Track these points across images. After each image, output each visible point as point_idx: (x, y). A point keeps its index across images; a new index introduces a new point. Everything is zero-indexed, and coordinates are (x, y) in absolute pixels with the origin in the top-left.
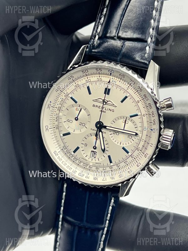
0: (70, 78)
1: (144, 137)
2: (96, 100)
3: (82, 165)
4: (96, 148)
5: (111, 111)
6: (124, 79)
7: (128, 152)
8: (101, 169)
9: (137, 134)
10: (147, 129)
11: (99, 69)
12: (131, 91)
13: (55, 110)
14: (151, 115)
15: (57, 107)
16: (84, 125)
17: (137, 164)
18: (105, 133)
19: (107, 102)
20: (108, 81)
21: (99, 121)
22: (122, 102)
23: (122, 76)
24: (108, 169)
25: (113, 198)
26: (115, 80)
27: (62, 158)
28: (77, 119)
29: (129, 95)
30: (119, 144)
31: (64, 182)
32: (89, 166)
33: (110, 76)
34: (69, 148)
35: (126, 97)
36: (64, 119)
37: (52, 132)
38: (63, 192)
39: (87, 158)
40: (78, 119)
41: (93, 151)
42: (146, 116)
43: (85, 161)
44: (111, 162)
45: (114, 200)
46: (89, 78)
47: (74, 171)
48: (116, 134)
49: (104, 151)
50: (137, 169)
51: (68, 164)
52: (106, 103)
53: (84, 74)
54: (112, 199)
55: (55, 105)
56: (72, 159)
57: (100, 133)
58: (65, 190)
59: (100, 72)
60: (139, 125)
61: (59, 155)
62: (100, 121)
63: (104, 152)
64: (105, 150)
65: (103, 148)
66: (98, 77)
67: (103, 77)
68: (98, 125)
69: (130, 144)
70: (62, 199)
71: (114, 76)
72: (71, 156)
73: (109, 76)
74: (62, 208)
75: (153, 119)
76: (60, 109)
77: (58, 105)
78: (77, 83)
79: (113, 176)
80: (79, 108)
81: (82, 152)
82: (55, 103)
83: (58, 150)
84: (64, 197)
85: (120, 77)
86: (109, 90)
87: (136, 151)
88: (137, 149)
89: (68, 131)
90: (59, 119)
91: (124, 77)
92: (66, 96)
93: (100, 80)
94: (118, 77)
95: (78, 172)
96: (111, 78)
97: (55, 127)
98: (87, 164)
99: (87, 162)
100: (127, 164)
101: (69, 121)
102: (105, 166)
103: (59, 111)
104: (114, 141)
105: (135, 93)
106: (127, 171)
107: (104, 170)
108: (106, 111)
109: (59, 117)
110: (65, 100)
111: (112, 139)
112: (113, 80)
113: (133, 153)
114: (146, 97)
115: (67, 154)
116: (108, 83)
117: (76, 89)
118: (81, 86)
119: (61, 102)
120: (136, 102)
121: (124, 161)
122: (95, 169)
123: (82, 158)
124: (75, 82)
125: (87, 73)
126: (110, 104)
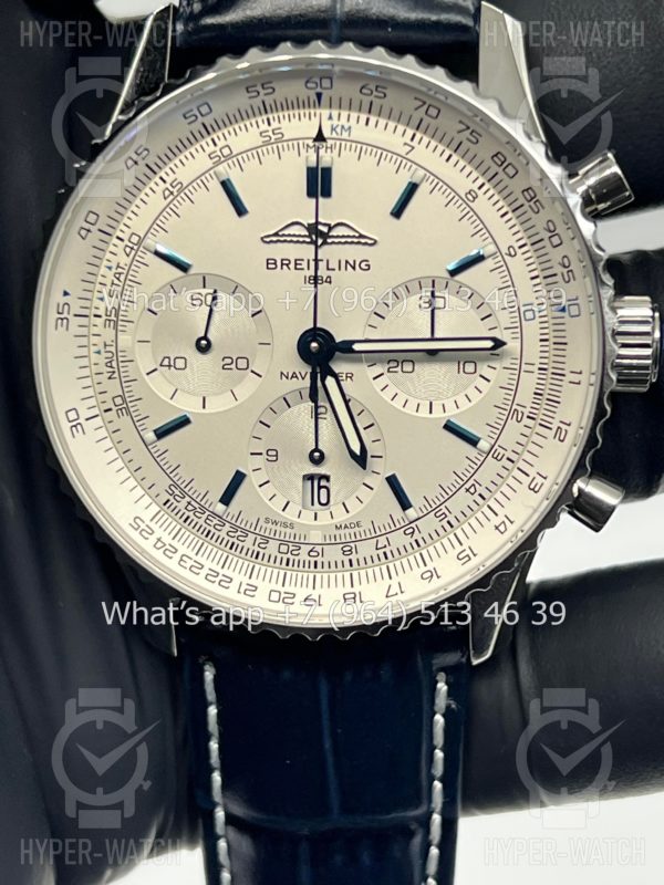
1: (533, 352)
2: (277, 237)
3: (274, 552)
4: (322, 456)
5: (354, 268)
6: (387, 103)
7: (472, 441)
8: (366, 549)
9: (498, 343)
10: (540, 311)
11: (259, 88)
12: (430, 156)
13: (95, 330)
14: (546, 242)
15: (101, 312)
16: (242, 364)
17: (527, 480)
18: (350, 376)
19: (330, 228)
20: (314, 135)
21: (312, 326)
22: (397, 213)
23: (374, 94)
24: (399, 539)
25: (441, 676)
26: (343, 121)
27: (175, 543)
28: (203, 346)
29: (421, 173)
30: (424, 412)
31: (201, 661)
32: (306, 549)
33: (318, 112)
34: (198, 488)
35: (412, 189)
36: (144, 360)
37: (103, 433)
38: (206, 705)
39: (290, 515)
40: (209, 344)
41: (310, 478)
42: (520, 251)
43: (283, 530)
44: (405, 505)
45: (447, 683)
46: (221, 143)
47: (244, 587)
48: (399, 369)
49: (361, 459)
50: (535, 504)
51: (208, 564)
52: (325, 236)
53: (197, 126)
54: (437, 682)
55: (87, 304)
56: (223, 534)
57: (330, 382)
58: (211, 694)
59: (269, 100)
61: (159, 532)
63: (364, 467)
64: (368, 457)
65: (357, 449)
66: (264, 127)
67: (285, 123)
68: (314, 345)
69: (476, 397)
70: (208, 737)
71: (335, 102)
72: (215, 521)
73: (312, 111)
75: (556, 255)
76: (115, 319)
77: (102, 299)
78: (172, 177)
79: (430, 567)
80: (204, 291)
81: (264, 494)
82: (88, 295)
83: (148, 509)
85: (367, 100)
86: (327, 172)
87: (511, 423)
88: (513, 413)
89: (178, 409)
90: (121, 364)
91: (385, 96)
92: (132, 248)
93: (273, 137)
94: (356, 104)
95: (264, 587)
96: (324, 118)
97: (110, 410)
98: (297, 540)
99: (293, 532)
100: (480, 495)
101: (168, 363)
102: (384, 532)
103: (116, 327)
104: (398, 404)
105: (450, 156)
106: (490, 526)
107: (381, 552)
108: (330, 273)
109: (120, 354)
110: (131, 272)
111: (387, 396)
112: (335, 122)
113: (496, 437)
114: (503, 163)
115: (196, 520)
116: (317, 144)
117: (171, 206)
118: (190, 188)
119: (116, 281)
120: (460, 202)
121: (462, 483)
122: (340, 557)
123: (267, 521)
124: (162, 173)
125: (208, 120)
126: (343, 237)
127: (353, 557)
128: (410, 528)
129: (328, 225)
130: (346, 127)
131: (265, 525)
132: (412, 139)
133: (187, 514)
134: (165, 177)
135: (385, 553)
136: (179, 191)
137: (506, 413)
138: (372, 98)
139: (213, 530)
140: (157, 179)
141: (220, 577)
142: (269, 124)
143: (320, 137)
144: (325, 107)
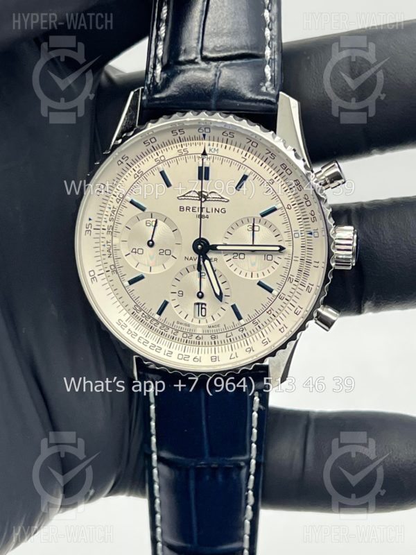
0: (122, 160)
1: (298, 252)
3: (181, 337)
4: (203, 295)
5: (218, 212)
6: (234, 140)
7: (270, 291)
8: (222, 337)
9: (282, 249)
10: (301, 233)
11: (178, 131)
12: (253, 163)
13: (102, 235)
14: (304, 204)
15: (106, 228)
16: (168, 252)
17: (294, 309)
18: (216, 260)
20: (202, 152)
21: (198, 237)
22: (238, 188)
23: (229, 135)
24: (236, 333)
25: (256, 394)
26: (215, 146)
27: (136, 331)
28: (151, 244)
29: (249, 171)
30: (249, 277)
32: (195, 336)
33: (204, 142)
34: (147, 307)
35: (245, 178)
36: (124, 250)
37: (106, 281)
38: (150, 404)
39: (188, 321)
40: (153, 243)
41: (198, 304)
42: (293, 207)
43: (185, 327)
44: (239, 318)
45: (259, 397)
46: (160, 155)
47: (167, 352)
48: (238, 257)
49: (220, 297)
50: (297, 320)
51: (151, 341)
53: (150, 147)
54: (254, 397)
55: (99, 224)
57: (207, 262)
58: (152, 399)
59: (182, 137)
60: (283, 229)
62: (202, 237)
63: (221, 301)
64: (224, 296)
65: (218, 293)
66: (180, 148)
67: (189, 146)
68: (200, 246)
69: (272, 271)
70: (150, 420)
71: (212, 138)
73: (201, 142)
74: (154, 439)
75: (308, 210)
76: (111, 231)
77: (106, 222)
78: (137, 170)
79: (250, 346)
80: (151, 220)
81: (177, 311)
82: (100, 220)
83: (125, 316)
84: (153, 414)
85: (225, 138)
86: (207, 169)
87: (288, 283)
88: (289, 279)
89: (139, 272)
90: (114, 251)
91: (233, 137)
92: (120, 200)
93: (184, 153)
94: (220, 139)
95: (176, 352)
96: (207, 145)
97: (109, 271)
98: (191, 332)
99: (189, 328)
100: (273, 315)
101: (135, 251)
102: (230, 329)
103: (112, 235)
104: (237, 273)
105: (262, 164)
106: (277, 329)
108: (208, 214)
109: (114, 246)
110: (119, 210)
111: (232, 269)
112: (211, 147)
113: (280, 289)
114: (285, 168)
115: (146, 321)
116: (203, 156)
117: (138, 181)
118: (146, 174)
119: (112, 214)
121: (265, 309)
122: (210, 340)
123: (178, 323)
124: (134, 167)
125: (155, 145)
127: (216, 340)
128: (242, 328)
130: (216, 149)
131: (176, 325)
132: (246, 156)
134: (135, 169)
135: (230, 339)
136: (141, 175)
137: (285, 279)
138: (228, 137)
139: (154, 326)
140: (131, 169)
141: (156, 347)
142: (182, 147)
143: (204, 153)
144: (207, 140)
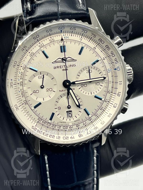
0: (24, 48)
1: (110, 79)
2: (56, 62)
3: (62, 129)
4: (70, 107)
6: (76, 31)
7: (101, 99)
8: (81, 125)
9: (105, 78)
10: (111, 70)
11: (49, 31)
12: (85, 41)
13: (18, 87)
14: (111, 56)
15: (19, 83)
16: (51, 90)
17: (113, 105)
18: (74, 89)
19: (67, 58)
20: (61, 39)
22: (80, 53)
24: (88, 122)
25: (95, 149)
26: (67, 35)
29: (84, 45)
30: (90, 94)
31: (44, 155)
33: (61, 34)
34: (44, 118)
35: (82, 48)
36: (30, 92)
37: (22, 109)
38: (46, 164)
39: (65, 120)
40: (43, 86)
41: (67, 112)
42: (106, 58)
43: (64, 124)
44: (88, 114)
46: (41, 43)
47: (57, 137)
48: (84, 86)
49: (79, 106)
53: (36, 40)
56: (51, 127)
57: (71, 91)
58: (47, 162)
59: (51, 33)
60: (102, 69)
63: (80, 108)
65: (78, 104)
67: (54, 37)
69: (100, 90)
70: (47, 171)
71: (65, 32)
72: (49, 124)
74: (49, 180)
75: (113, 58)
76: (22, 84)
77: (19, 80)
79: (95, 126)
80: (41, 75)
81: (59, 117)
82: (16, 80)
83: (34, 124)
85: (71, 31)
86: (64, 47)
87: (108, 94)
88: (108, 92)
89: (39, 102)
90: (25, 94)
91: (75, 29)
92: (24, 68)
93: (52, 41)
94: (69, 32)
95: (62, 136)
96: (63, 35)
97: (23, 104)
98: (67, 125)
99: (66, 124)
100: (103, 110)
101: (35, 92)
102: (85, 121)
103: (22, 86)
104: (84, 93)
105: (89, 40)
106: (106, 116)
107: (84, 125)
109: (24, 91)
110: (25, 73)
111: (82, 92)
112: (65, 36)
113: (105, 97)
114: (101, 41)
115: (45, 125)
116: (62, 41)
117: (32, 58)
118: (36, 53)
119: (22, 76)
120: (93, 50)
121: (99, 108)
122: (76, 127)
123: (60, 122)
124: (29, 51)
125: (38, 39)
126: (69, 60)
127: (79, 127)
128: (90, 119)
129: (66, 58)
130: (67, 37)
131: (59, 123)
132: (81, 38)
133: (43, 124)
134: (30, 52)
135: (85, 125)
136: (33, 55)
137: (107, 92)
138: (73, 30)
139: (49, 126)
140: (28, 52)
141: (52, 136)
142: (51, 38)
143: (62, 40)
144: (62, 33)
